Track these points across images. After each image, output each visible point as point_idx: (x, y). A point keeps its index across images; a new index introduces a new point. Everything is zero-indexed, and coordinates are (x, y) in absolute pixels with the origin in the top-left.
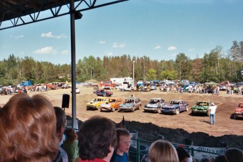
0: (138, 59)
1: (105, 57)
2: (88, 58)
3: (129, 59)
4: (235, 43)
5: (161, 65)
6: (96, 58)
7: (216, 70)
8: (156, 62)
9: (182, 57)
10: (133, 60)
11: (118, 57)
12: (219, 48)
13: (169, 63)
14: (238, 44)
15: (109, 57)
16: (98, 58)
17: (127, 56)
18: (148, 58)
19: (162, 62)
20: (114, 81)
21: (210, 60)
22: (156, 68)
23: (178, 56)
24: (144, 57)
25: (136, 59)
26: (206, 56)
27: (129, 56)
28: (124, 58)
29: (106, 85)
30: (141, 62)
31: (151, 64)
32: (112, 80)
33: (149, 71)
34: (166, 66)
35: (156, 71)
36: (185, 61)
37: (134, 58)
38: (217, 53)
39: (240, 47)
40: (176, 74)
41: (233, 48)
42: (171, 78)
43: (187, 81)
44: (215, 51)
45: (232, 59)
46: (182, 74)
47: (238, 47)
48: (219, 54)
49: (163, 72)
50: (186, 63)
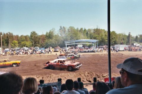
0: (4, 34)
4: (61, 27)
5: (21, 38)
8: (17, 36)
9: (34, 33)
12: (54, 29)
13: (26, 37)
14: (62, 28)
18: (12, 34)
19: (21, 36)
21: (49, 36)
22: (18, 40)
23: (31, 33)
24: (9, 33)
25: (3, 34)
26: (47, 33)
30: (6, 36)
31: (14, 38)
33: (13, 42)
34: (25, 39)
35: (18, 42)
38: (53, 32)
39: (63, 29)
40: (31, 44)
41: (60, 29)
42: (28, 46)
43: (38, 47)
44: (52, 31)
45: (60, 35)
46: (35, 43)
47: (62, 29)
48: (54, 33)
49: (22, 43)
50: (37, 37)
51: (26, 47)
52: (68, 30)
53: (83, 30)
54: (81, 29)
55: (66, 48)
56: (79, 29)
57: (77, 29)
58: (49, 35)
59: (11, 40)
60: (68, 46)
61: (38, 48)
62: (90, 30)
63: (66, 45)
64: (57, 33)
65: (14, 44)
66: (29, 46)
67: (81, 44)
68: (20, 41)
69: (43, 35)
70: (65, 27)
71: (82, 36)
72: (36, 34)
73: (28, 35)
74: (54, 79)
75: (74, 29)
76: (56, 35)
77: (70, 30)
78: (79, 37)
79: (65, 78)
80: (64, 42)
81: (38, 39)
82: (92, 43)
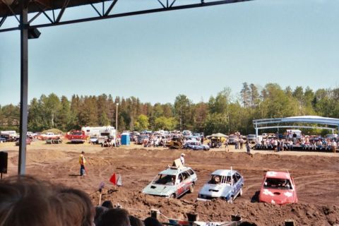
0: (123, 100)
1: (74, 97)
2: (47, 96)
3: (110, 100)
4: (245, 85)
5: (155, 110)
6: (60, 97)
7: (225, 118)
8: (148, 106)
9: (182, 100)
10: (116, 102)
11: (94, 97)
12: (227, 90)
13: (165, 107)
14: (249, 87)
15: (80, 97)
16: (64, 98)
17: (108, 95)
18: (138, 100)
19: (156, 105)
20: (88, 131)
21: (217, 106)
22: (148, 114)
23: (177, 98)
24: (132, 97)
25: (121, 100)
26: (212, 100)
27: (110, 95)
28: (103, 98)
29: (75, 138)
30: (127, 105)
31: (142, 108)
32: (84, 129)
33: (139, 117)
34: (162, 111)
35: (148, 118)
36: (187, 105)
37: (117, 100)
38: (225, 97)
39: (251, 90)
40: (176, 123)
41: (243, 91)
42: (168, 128)
43: (190, 132)
44: (223, 94)
45: (242, 105)
46: (183, 122)
47: (249, 90)
48: (228, 99)
49: (158, 120)
50: (188, 108)
51: (165, 130)
52: (264, 92)
53: (304, 91)
54: (299, 90)
55: (258, 136)
56: (293, 89)
57: (288, 88)
58: (217, 104)
59: (135, 113)
60: (260, 133)
61: (189, 135)
62: (322, 93)
63: (257, 129)
64: (236, 99)
65: (141, 123)
66: (170, 128)
67: (296, 129)
68: (152, 116)
69: (202, 103)
70: (255, 85)
71: (300, 108)
72: (187, 101)
73: (170, 104)
74: (222, 214)
75: (279, 90)
76: (232, 105)
77: (268, 93)
78: (292, 109)
79: (252, 214)
80: (250, 122)
81: (190, 113)
82: (330, 126)
